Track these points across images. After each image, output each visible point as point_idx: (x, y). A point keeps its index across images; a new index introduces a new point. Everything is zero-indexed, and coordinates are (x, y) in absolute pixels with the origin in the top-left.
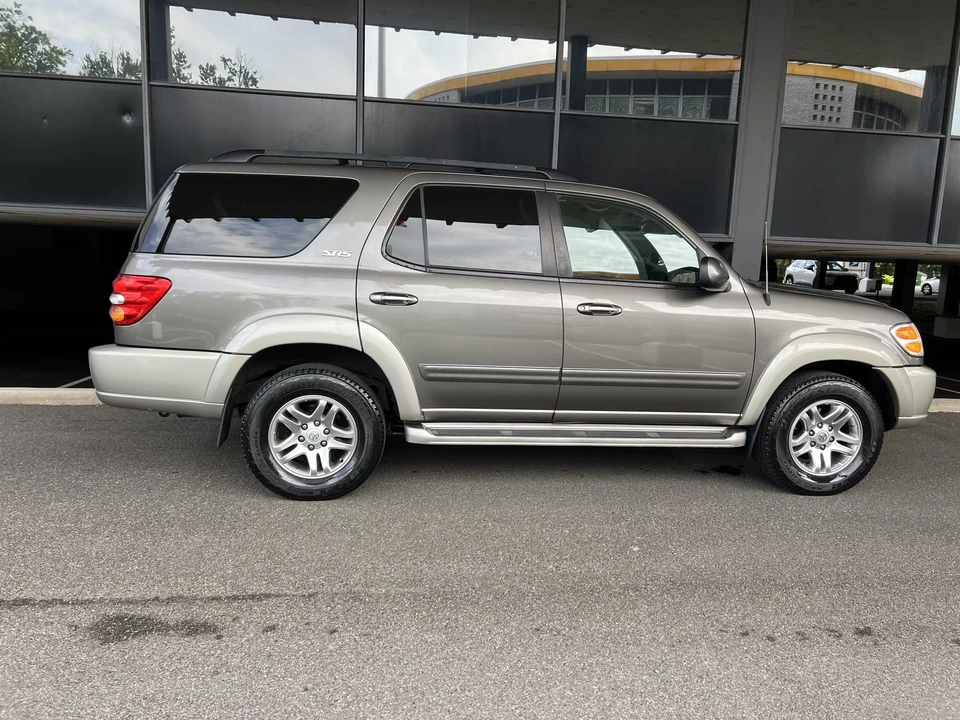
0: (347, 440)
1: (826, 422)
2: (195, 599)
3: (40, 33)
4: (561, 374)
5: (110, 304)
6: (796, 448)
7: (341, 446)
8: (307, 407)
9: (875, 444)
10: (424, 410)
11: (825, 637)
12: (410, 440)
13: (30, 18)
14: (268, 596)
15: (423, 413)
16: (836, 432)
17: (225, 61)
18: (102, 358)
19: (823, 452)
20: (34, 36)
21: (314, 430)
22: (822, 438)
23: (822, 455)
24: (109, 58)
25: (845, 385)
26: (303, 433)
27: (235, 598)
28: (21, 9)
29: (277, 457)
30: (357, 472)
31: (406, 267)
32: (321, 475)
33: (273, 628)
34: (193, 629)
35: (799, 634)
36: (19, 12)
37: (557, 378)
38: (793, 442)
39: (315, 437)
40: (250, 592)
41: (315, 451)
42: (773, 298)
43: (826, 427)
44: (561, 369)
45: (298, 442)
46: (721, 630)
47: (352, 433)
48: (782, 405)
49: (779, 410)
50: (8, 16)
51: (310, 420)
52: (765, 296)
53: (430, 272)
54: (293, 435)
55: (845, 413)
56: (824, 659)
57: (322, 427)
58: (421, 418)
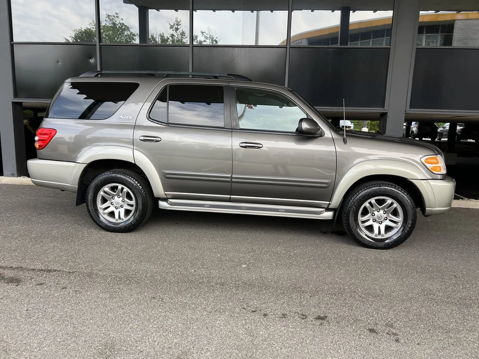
0: (132, 206)
1: (382, 209)
2: (26, 269)
3: (126, 26)
4: (232, 178)
5: (35, 141)
6: (363, 222)
7: (129, 208)
8: (114, 189)
9: (410, 223)
10: (166, 193)
11: (296, 317)
12: (160, 207)
13: (122, 19)
14: (55, 271)
15: (165, 194)
16: (388, 215)
17: (202, 33)
18: (32, 164)
19: (380, 225)
20: (124, 27)
21: (117, 200)
22: (379, 218)
23: (379, 227)
24: (155, 36)
25: (391, 189)
26: (113, 201)
27: (42, 270)
28: (118, 15)
29: (101, 211)
30: (135, 221)
31: (158, 124)
32: (120, 221)
33: (42, 284)
34: (12, 280)
35: (283, 314)
36: (117, 17)
37: (229, 180)
38: (361, 219)
39: (118, 203)
40: (49, 268)
41: (118, 210)
42: (349, 140)
43: (382, 212)
44: (232, 175)
45: (111, 205)
46: (244, 308)
47: (133, 202)
48: (353, 198)
49: (351, 201)
50: (113, 19)
51: (115, 195)
52: (344, 139)
53: (169, 126)
54: (108, 202)
55: (392, 204)
56: (283, 328)
57: (121, 199)
58: (165, 197)
